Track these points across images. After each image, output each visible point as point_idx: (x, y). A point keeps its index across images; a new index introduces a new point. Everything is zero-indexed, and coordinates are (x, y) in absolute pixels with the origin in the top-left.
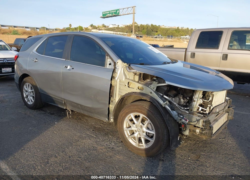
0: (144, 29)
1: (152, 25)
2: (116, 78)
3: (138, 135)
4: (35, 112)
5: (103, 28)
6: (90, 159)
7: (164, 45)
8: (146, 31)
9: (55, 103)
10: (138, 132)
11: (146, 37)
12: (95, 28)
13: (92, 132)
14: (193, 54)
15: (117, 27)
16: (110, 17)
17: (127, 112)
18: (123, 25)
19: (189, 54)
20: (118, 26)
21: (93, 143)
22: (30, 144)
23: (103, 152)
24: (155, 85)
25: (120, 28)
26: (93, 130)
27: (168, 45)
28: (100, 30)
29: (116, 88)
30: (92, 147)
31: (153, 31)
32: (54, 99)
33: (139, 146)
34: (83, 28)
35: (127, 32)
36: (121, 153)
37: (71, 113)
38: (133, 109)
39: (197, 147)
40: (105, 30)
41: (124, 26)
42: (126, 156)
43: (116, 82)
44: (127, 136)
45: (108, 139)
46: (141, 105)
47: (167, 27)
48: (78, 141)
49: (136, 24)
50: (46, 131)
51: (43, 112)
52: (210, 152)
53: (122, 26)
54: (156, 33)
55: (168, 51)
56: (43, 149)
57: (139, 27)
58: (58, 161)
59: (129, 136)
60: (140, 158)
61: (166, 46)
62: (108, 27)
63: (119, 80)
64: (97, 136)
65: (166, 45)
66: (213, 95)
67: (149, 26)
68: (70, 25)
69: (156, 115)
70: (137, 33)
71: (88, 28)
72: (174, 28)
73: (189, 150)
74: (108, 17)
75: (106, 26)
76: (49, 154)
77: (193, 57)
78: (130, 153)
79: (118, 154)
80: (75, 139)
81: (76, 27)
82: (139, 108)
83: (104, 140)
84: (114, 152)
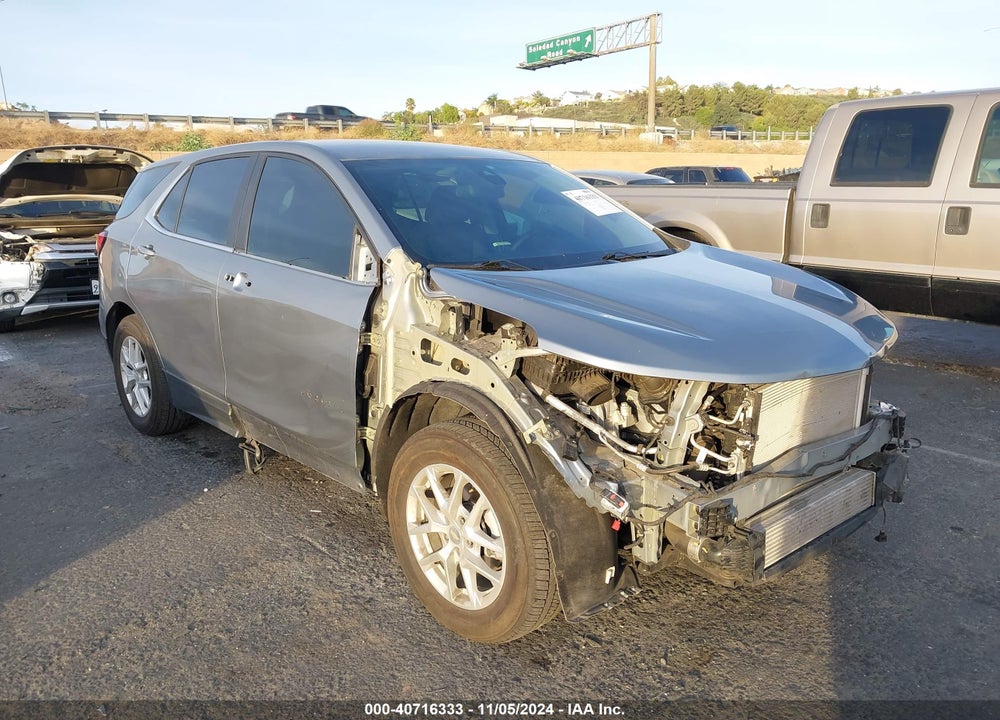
0: (703, 104)
1: (738, 87)
2: (384, 324)
3: (452, 554)
4: (153, 447)
5: (534, 110)
6: (261, 637)
7: (774, 169)
8: (713, 111)
9: (207, 415)
10: (454, 541)
11: (706, 137)
12: (504, 108)
13: (321, 531)
14: (819, 209)
15: (593, 100)
16: (557, 63)
17: (413, 462)
18: (616, 92)
19: (804, 210)
20: (599, 96)
21: (305, 576)
22: (77, 567)
23: (323, 614)
24: (509, 351)
25: (604, 105)
26: (328, 525)
27: (793, 167)
28: (522, 116)
29: (384, 361)
30: (295, 591)
31: (741, 110)
32: (203, 400)
33: (459, 597)
34: (460, 113)
35: (632, 121)
36: (392, 621)
37: (258, 455)
38: (430, 449)
39: (722, 616)
40: (547, 115)
41: (622, 97)
42: (406, 637)
43: (382, 339)
44: (419, 556)
45: (371, 564)
46: (457, 434)
47: (803, 93)
48: (256, 564)
49: (671, 87)
50: (156, 522)
51: (183, 446)
52: (767, 639)
53: (614, 96)
54: (757, 118)
55: (721, 197)
56: (112, 591)
57: (682, 97)
58: (140, 640)
59: (427, 555)
60: (457, 649)
61: (784, 171)
62: (556, 101)
63: (395, 330)
64: (335, 548)
65: (781, 170)
66: (758, 399)
67: (726, 90)
68: (411, 102)
69: (505, 478)
70: (675, 120)
71: (477, 110)
72: (837, 93)
73: (679, 625)
74: (548, 65)
75: (548, 100)
76: (120, 612)
77: (821, 223)
78: (427, 626)
79: (377, 626)
80: (247, 556)
81: (432, 108)
82: (449, 447)
83: (352, 568)
84: (366, 616)
